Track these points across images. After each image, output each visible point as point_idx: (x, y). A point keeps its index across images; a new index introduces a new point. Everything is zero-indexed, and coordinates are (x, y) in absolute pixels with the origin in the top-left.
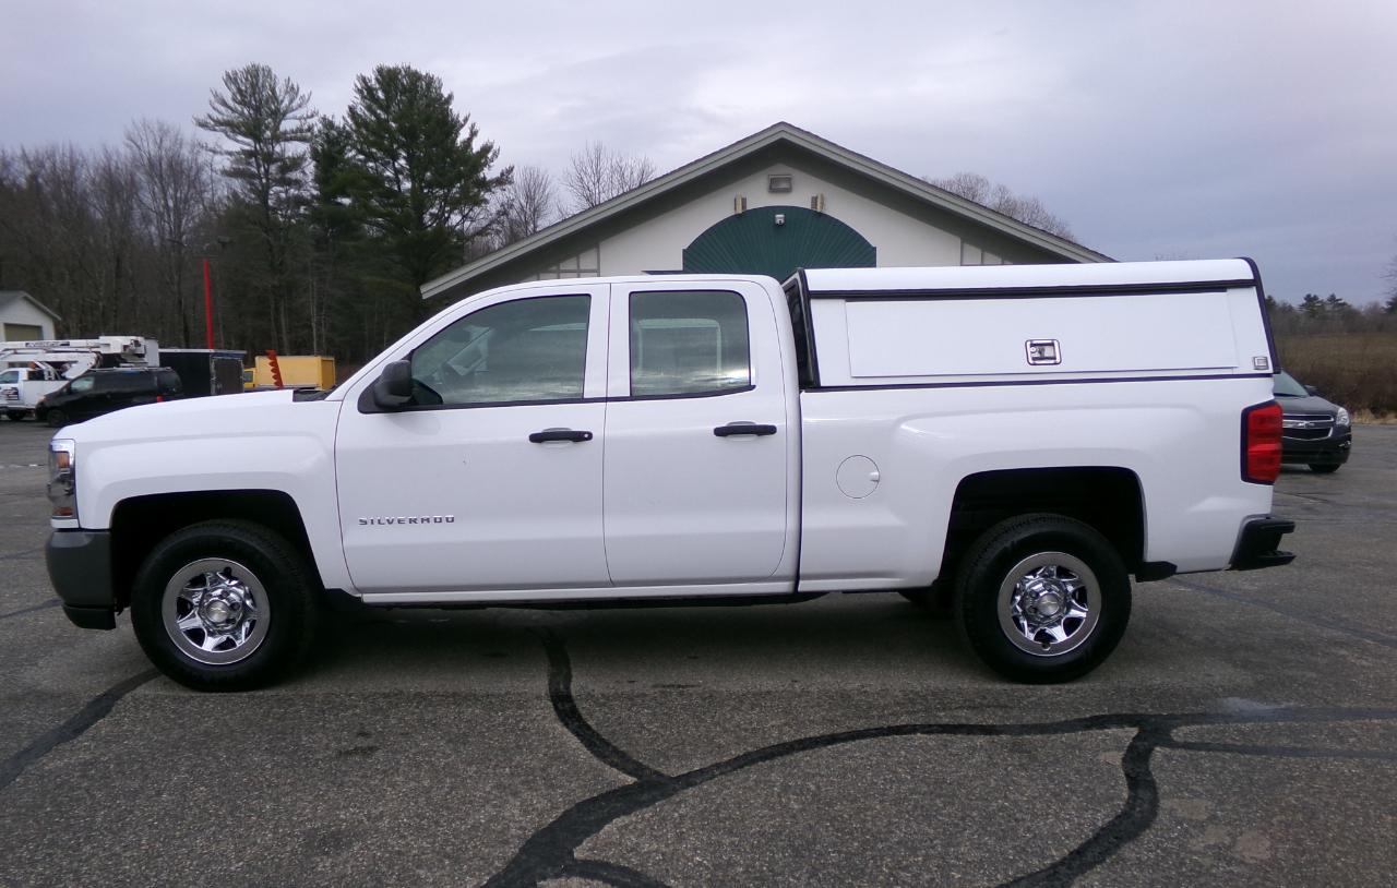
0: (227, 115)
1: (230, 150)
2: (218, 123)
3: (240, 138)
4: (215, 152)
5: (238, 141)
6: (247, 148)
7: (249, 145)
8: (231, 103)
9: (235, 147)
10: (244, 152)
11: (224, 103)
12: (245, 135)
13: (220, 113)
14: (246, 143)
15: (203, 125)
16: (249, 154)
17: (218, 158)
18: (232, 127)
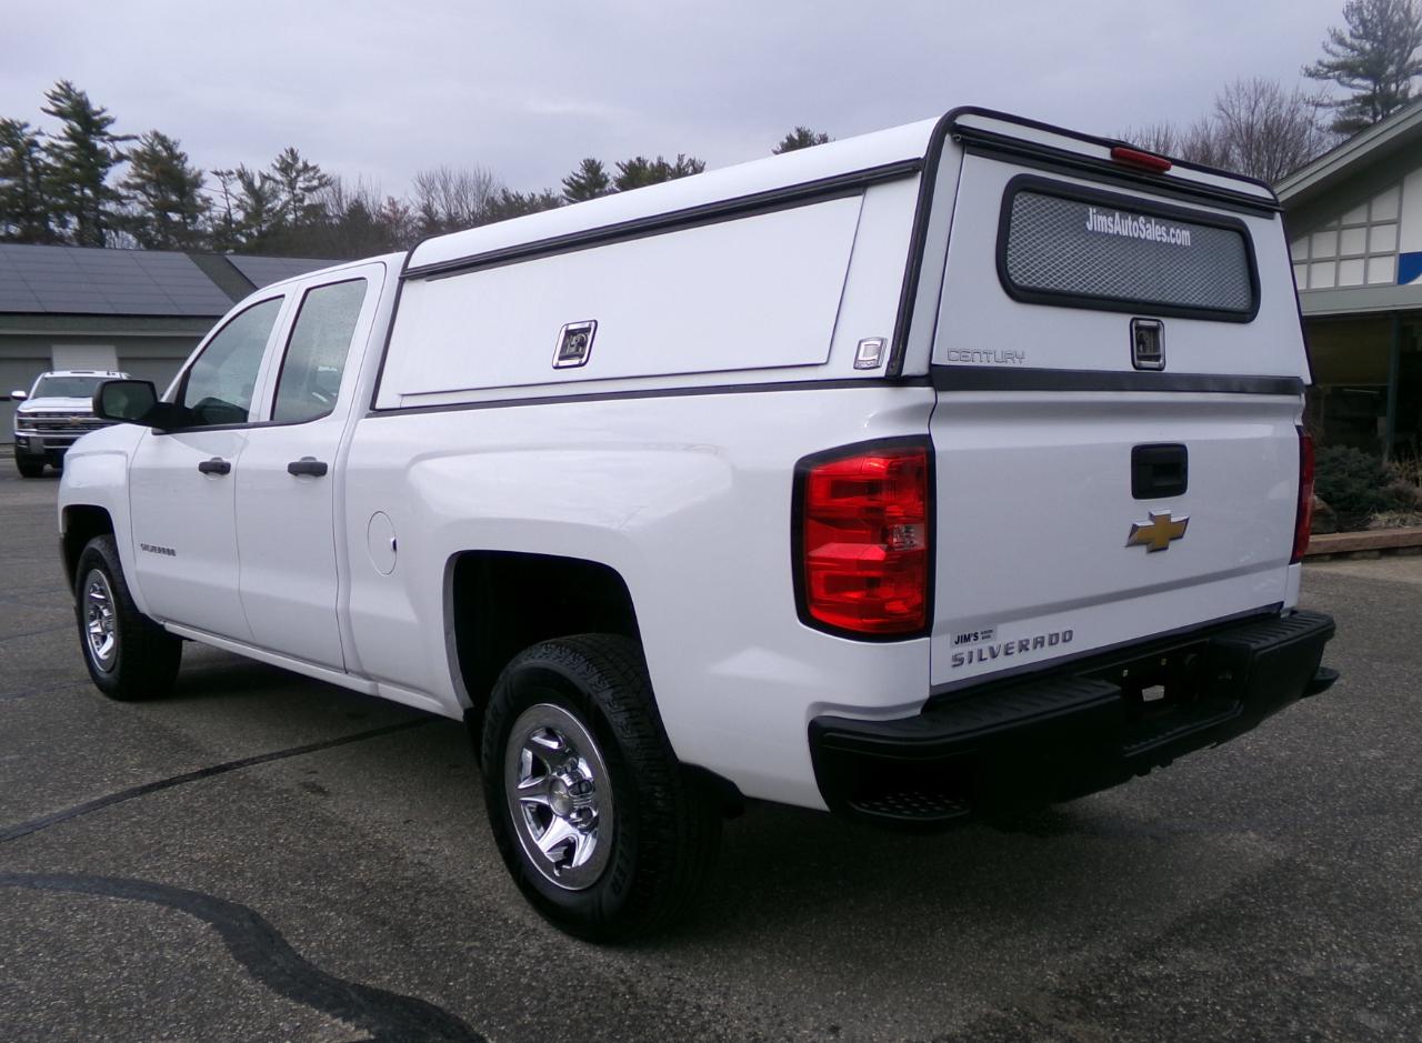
0: (1344, 54)
1: (1340, 99)
2: (1332, 68)
3: (1357, 81)
4: (1318, 105)
5: (1352, 86)
6: (1364, 92)
7: (1365, 88)
8: (1348, 39)
9: (1346, 94)
10: (1357, 99)
11: (1341, 42)
12: (1364, 77)
13: (1334, 55)
14: (1364, 86)
15: (1311, 74)
16: (1367, 101)
17: (1321, 111)
18: (1347, 70)
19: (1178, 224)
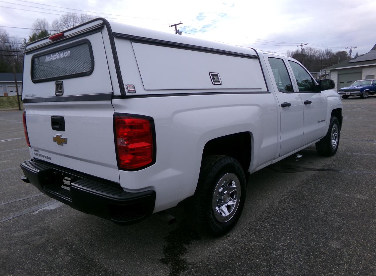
19: (65, 50)
